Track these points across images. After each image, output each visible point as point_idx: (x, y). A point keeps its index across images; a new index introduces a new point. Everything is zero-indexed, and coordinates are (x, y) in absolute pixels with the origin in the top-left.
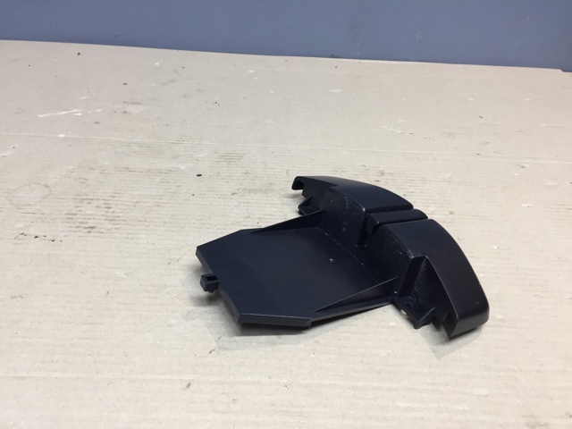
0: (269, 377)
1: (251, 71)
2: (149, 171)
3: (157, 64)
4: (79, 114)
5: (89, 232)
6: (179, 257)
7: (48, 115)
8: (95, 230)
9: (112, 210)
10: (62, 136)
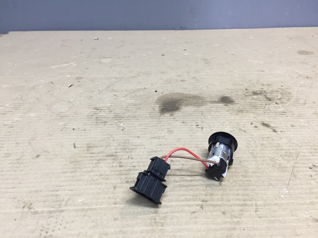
0: (250, 201)
1: (164, 38)
2: (126, 91)
3: (110, 38)
4: (75, 65)
5: (105, 125)
6: (163, 135)
7: (57, 66)
8: (107, 123)
9: (113, 112)
10: (69, 76)
